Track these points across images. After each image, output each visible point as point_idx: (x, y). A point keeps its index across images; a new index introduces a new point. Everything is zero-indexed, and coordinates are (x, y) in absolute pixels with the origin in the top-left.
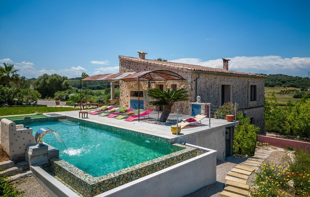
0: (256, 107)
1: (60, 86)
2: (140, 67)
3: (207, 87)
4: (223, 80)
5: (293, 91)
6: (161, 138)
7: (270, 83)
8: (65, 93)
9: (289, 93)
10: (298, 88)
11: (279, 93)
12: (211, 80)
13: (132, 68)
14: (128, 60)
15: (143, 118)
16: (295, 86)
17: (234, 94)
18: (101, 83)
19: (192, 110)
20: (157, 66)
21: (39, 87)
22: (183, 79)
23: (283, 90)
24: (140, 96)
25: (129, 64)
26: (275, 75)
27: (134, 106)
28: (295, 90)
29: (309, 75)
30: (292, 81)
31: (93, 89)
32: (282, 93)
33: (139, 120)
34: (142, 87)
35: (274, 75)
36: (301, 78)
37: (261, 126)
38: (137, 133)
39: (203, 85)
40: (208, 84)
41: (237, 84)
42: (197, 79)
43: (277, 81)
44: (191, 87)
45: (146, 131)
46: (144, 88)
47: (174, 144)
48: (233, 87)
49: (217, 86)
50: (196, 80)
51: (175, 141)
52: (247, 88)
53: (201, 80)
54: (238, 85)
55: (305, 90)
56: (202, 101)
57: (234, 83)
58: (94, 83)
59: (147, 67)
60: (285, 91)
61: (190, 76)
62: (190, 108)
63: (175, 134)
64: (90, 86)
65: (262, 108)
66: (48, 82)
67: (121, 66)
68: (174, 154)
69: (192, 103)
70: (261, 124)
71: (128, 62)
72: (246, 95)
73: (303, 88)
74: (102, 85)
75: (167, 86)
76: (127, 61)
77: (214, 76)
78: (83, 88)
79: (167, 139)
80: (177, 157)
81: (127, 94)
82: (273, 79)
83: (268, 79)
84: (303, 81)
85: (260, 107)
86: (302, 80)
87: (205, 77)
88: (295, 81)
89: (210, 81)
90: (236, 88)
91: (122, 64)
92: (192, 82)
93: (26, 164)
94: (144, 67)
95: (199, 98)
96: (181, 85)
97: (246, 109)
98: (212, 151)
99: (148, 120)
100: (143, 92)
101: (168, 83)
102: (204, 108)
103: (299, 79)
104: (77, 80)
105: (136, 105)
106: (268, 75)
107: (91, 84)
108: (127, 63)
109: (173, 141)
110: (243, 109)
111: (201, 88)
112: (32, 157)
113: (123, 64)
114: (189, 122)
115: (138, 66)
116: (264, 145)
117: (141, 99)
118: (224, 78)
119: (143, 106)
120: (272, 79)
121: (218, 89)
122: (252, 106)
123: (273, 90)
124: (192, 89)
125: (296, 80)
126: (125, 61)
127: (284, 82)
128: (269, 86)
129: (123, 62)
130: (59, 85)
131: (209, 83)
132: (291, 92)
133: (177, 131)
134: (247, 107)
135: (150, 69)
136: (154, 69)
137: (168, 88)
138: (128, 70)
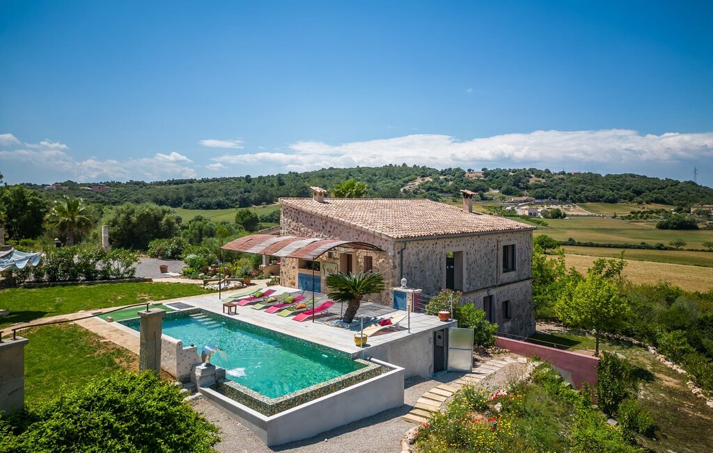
0: (515, 282)
1: (158, 227)
2: (315, 221)
3: (421, 260)
4: (448, 245)
5: (658, 212)
6: (341, 352)
7: (609, 193)
8: (170, 243)
9: (648, 217)
10: (670, 205)
11: (626, 217)
12: (428, 247)
14: (295, 208)
15: (319, 314)
16: (662, 202)
17: (470, 265)
18: (226, 194)
19: (395, 300)
20: (343, 225)
21: (118, 230)
22: (380, 250)
23: (637, 210)
24: (315, 269)
25: (297, 215)
26: (620, 176)
27: (305, 286)
28: (663, 210)
29: (695, 177)
30: (656, 191)
31: (208, 207)
32: (634, 217)
33: (313, 318)
35: (616, 177)
36: (677, 183)
37: (525, 313)
38: (311, 343)
39: (413, 258)
40: (421, 255)
41: (476, 247)
42: (402, 250)
43: (623, 189)
44: (394, 263)
45: (323, 340)
47: (356, 360)
48: (467, 254)
49: (438, 256)
50: (401, 253)
51: (359, 355)
52: (495, 251)
53: (410, 250)
54: (479, 249)
55: (684, 209)
56: (409, 286)
57: (468, 246)
58: (210, 194)
59: (326, 223)
60: (640, 212)
61: (391, 247)
62: (392, 296)
63: (359, 346)
64: (201, 200)
65: (528, 282)
66: (134, 219)
67: (284, 215)
68: (353, 374)
69: (395, 289)
70: (526, 310)
71: (295, 210)
72: (494, 264)
73: (680, 207)
74: (227, 199)
75: (358, 257)
77: (432, 242)
78: (184, 204)
79: (348, 354)
80: (356, 377)
81: (294, 264)
82: (614, 184)
83: (603, 185)
84: (681, 190)
85: (523, 280)
86: (678, 187)
87: (417, 245)
88: (663, 189)
89: (425, 250)
90: (474, 255)
91: (285, 211)
92: (394, 256)
93: (193, 385)
94: (321, 222)
95: (404, 281)
96: (379, 258)
97: (494, 287)
98: (399, 369)
99: (327, 318)
100: (319, 262)
101: (359, 254)
102: (411, 298)
103: (672, 186)
104: (171, 186)
105: (308, 282)
106: (603, 176)
107: (202, 196)
108: (293, 212)
109: (355, 356)
110: (487, 288)
111: (409, 263)
112: (201, 378)
113: (287, 213)
114: (382, 325)
115: (313, 220)
116: (502, 352)
117: (316, 273)
118: (451, 242)
119: (320, 287)
120: (611, 185)
121: (440, 260)
122: (506, 280)
123: (614, 211)
124: (395, 267)
125: (667, 186)
127: (638, 193)
128: (605, 202)
129: (287, 209)
130: (155, 224)
131: (423, 253)
132: (654, 215)
133: (362, 342)
134: (496, 284)
135: (331, 227)
136: (337, 228)
137: (360, 260)
138: (295, 224)
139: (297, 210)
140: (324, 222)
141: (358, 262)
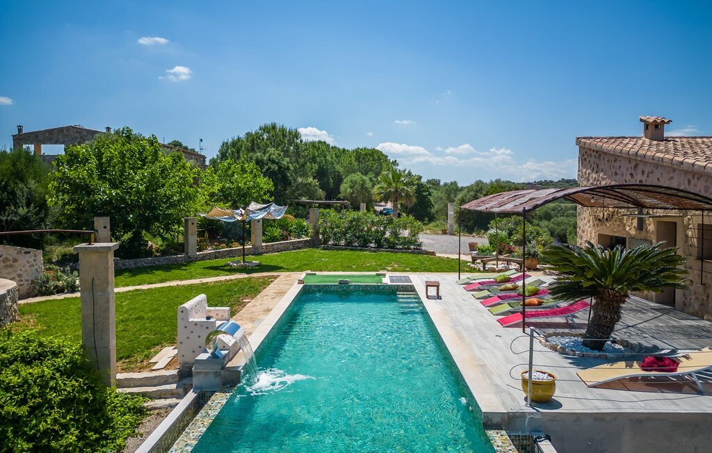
2: (620, 167)
13: (602, 171)
14: (594, 148)
20: (661, 166)
25: (597, 160)
34: (624, 225)
46: (628, 229)
59: (636, 166)
67: (582, 164)
71: (595, 153)
75: (686, 228)
76: (594, 151)
91: (583, 158)
94: (629, 166)
100: (625, 239)
101: (689, 219)
108: (593, 157)
113: (585, 159)
115: (617, 164)
126: (589, 152)
129: (586, 152)
133: (530, 393)
135: (643, 172)
136: (652, 172)
137: (690, 233)
138: (594, 175)
139: (597, 152)
140: (633, 164)
141: (687, 236)
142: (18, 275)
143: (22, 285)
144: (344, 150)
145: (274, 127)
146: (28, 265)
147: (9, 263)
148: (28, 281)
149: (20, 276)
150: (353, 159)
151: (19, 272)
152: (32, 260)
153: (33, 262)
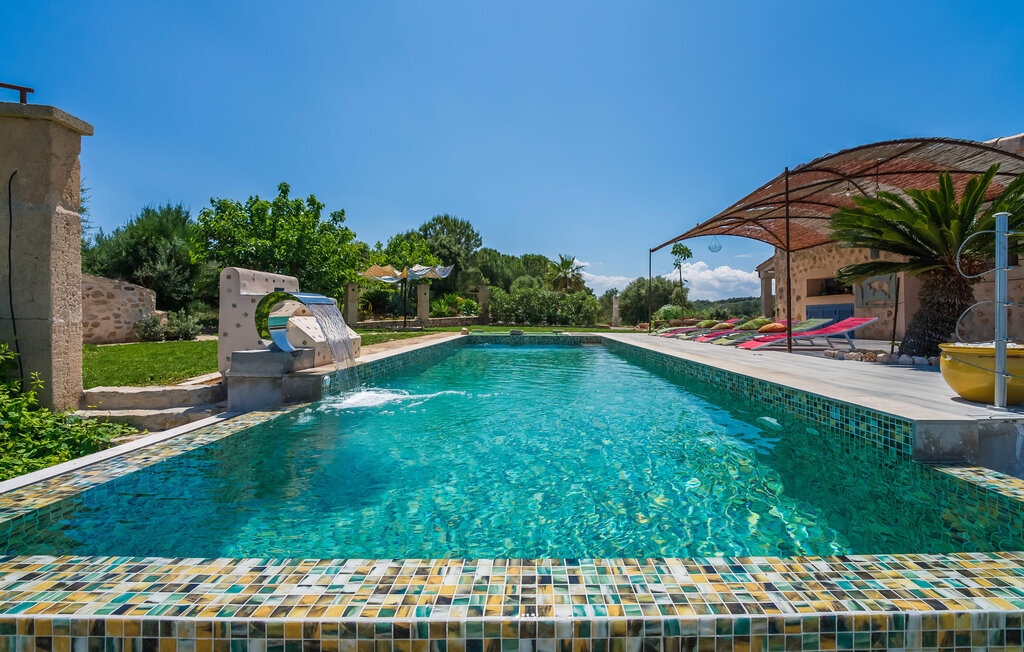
81: (798, 293)
117: (844, 299)
142: (114, 314)
143: (120, 328)
144: (513, 257)
145: (446, 218)
146: (130, 304)
147: (101, 298)
148: (129, 323)
149: (117, 316)
150: (522, 265)
151: (116, 311)
152: (136, 298)
153: (138, 302)
